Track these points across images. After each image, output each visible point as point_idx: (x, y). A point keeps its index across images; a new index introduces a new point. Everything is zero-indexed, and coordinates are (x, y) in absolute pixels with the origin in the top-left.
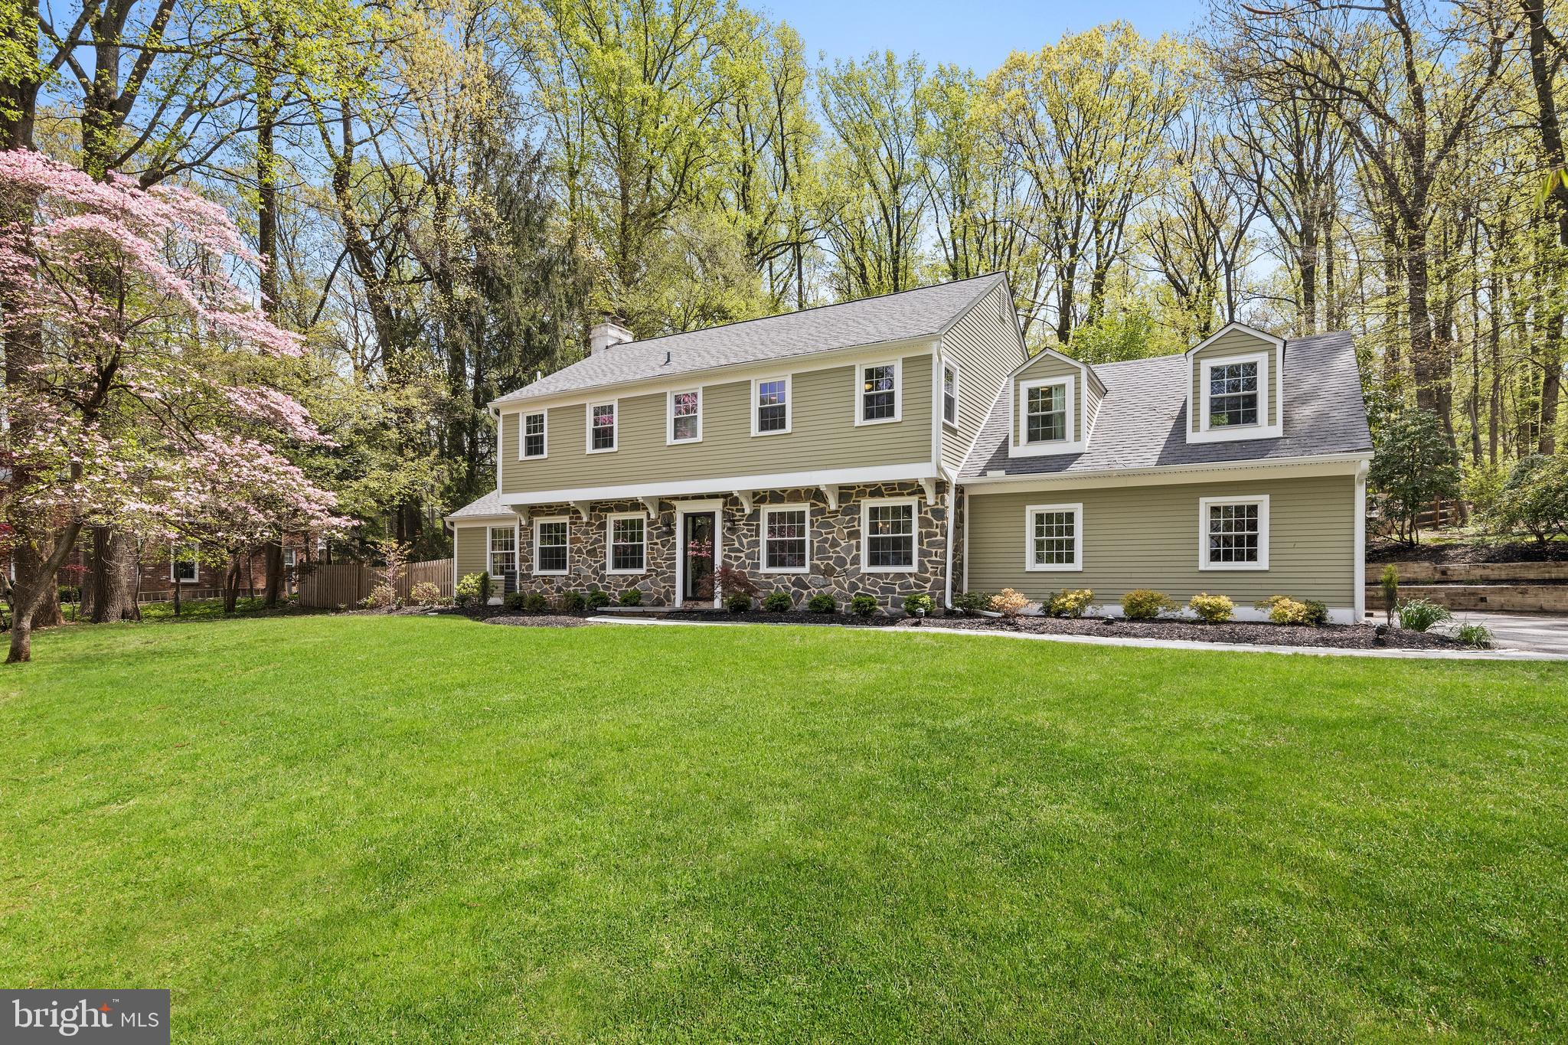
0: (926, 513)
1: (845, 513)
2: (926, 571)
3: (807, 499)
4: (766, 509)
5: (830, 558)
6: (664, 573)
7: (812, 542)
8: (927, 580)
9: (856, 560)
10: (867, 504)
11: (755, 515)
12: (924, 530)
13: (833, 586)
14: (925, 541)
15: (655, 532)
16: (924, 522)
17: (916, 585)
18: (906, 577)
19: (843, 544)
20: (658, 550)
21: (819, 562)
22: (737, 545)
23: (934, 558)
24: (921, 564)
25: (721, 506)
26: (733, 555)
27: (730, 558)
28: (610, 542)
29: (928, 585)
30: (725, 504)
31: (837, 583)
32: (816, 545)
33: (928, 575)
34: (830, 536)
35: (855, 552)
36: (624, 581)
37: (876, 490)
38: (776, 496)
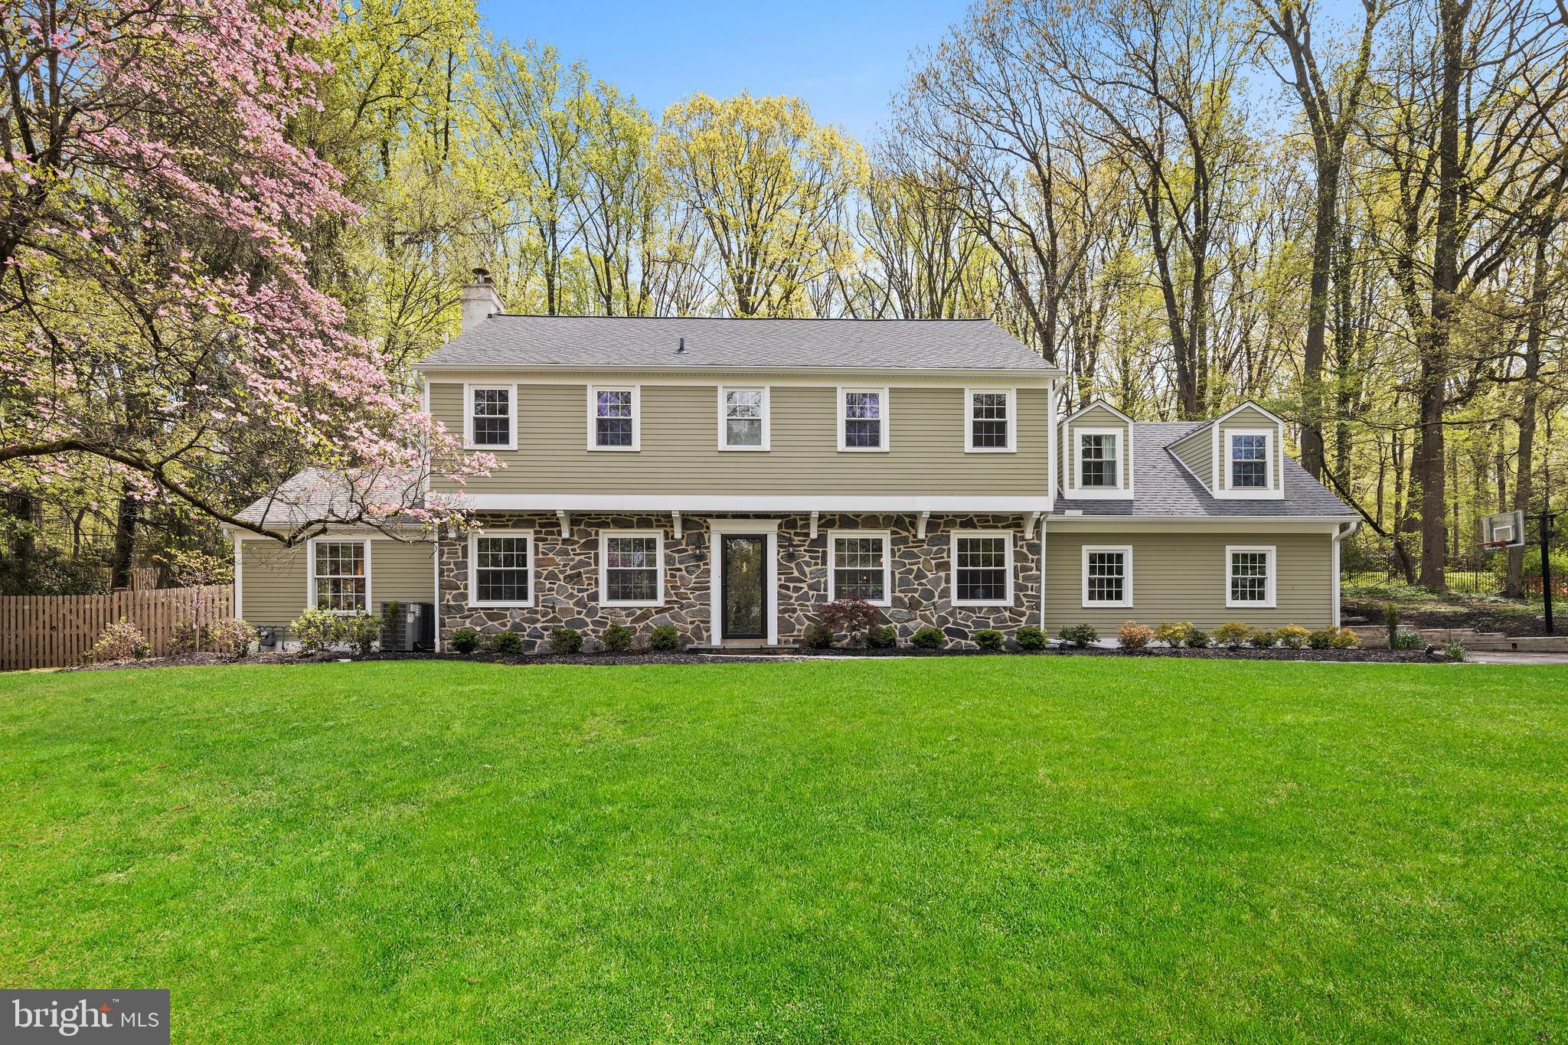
0: (1022, 547)
1: (932, 542)
2: (1022, 605)
3: (886, 527)
4: (833, 535)
5: (916, 590)
6: (691, 605)
7: (893, 573)
8: (1023, 614)
9: (945, 593)
10: (956, 535)
11: (822, 540)
12: (1019, 564)
13: (919, 620)
14: (1021, 575)
15: (676, 555)
16: (1019, 556)
17: (1011, 619)
18: (1000, 612)
19: (930, 576)
20: (682, 578)
21: (902, 595)
22: (796, 574)
23: (1030, 592)
24: (1017, 598)
25: (776, 528)
26: (791, 585)
27: (788, 588)
28: (604, 566)
29: (1024, 619)
30: (780, 526)
31: (924, 618)
32: (897, 576)
33: (1023, 609)
34: (915, 567)
35: (943, 585)
36: (628, 616)
37: (967, 521)
38: (848, 520)
